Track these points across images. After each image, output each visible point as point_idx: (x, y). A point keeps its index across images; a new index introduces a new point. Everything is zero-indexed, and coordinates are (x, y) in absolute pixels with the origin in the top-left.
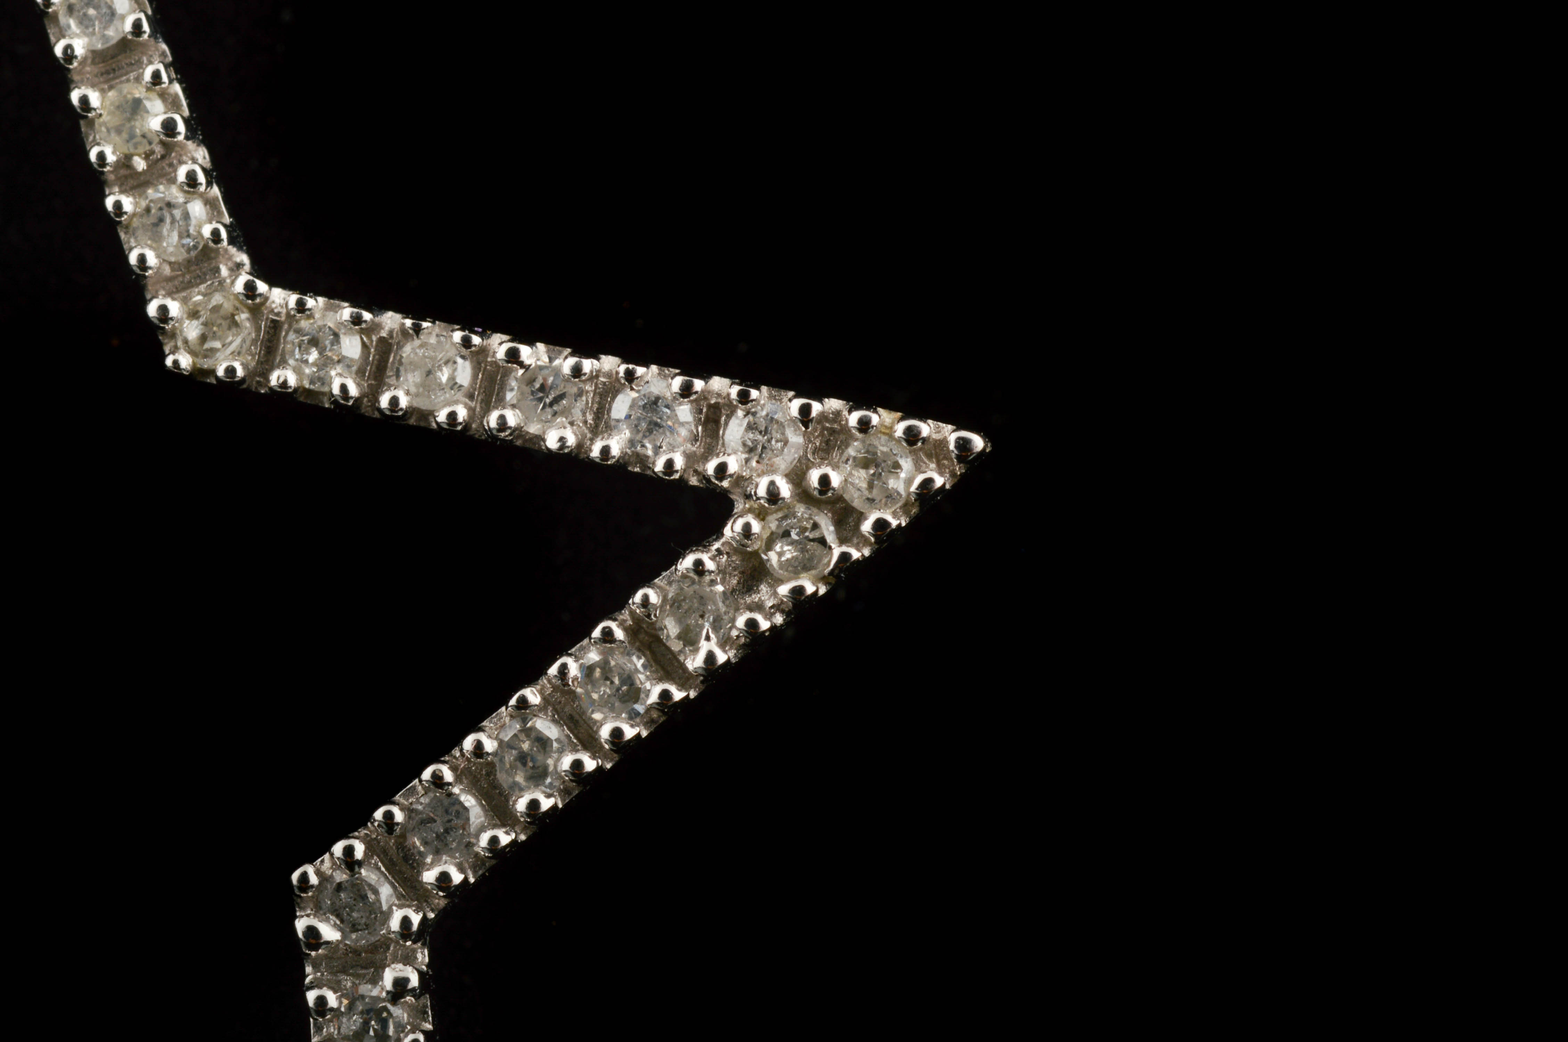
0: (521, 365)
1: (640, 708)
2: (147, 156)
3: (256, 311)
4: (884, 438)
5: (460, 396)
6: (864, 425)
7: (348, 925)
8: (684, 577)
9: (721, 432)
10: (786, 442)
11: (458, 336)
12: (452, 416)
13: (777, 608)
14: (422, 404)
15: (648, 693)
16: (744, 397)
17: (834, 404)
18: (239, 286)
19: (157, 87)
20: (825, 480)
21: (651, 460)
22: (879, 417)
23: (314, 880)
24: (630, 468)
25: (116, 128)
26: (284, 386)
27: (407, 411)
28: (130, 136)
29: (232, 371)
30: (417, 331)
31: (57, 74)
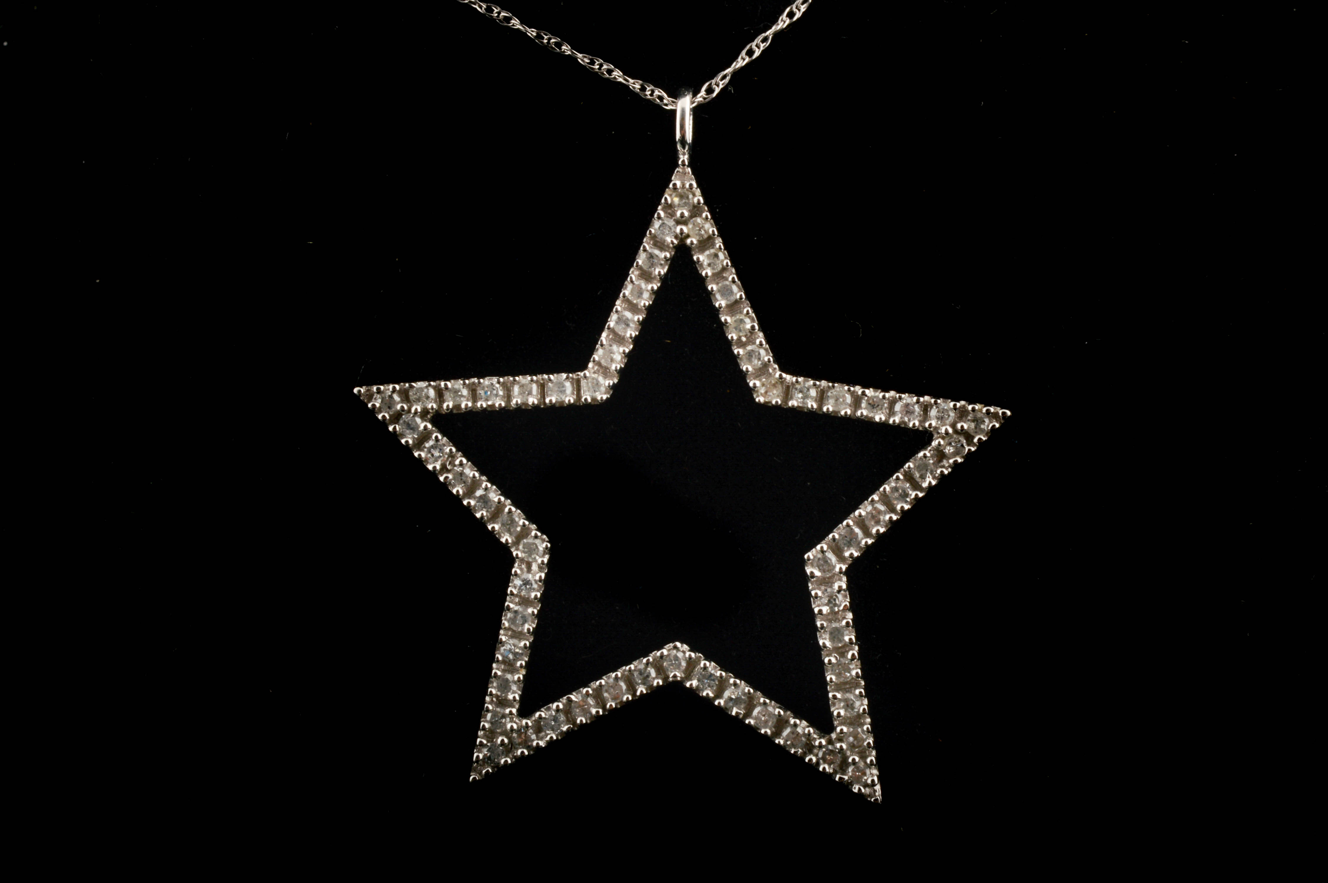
0: (866, 396)
1: (908, 499)
2: (746, 336)
3: (782, 383)
4: (979, 413)
5: (847, 406)
6: (973, 410)
7: (823, 571)
8: (921, 458)
9: (929, 413)
10: (949, 416)
11: (846, 388)
12: (846, 412)
13: (950, 466)
14: (836, 409)
15: (911, 495)
16: (936, 403)
17: (963, 403)
18: (777, 375)
19: (748, 315)
20: (962, 427)
21: (908, 423)
22: (977, 407)
23: (812, 557)
24: (901, 426)
25: (736, 328)
26: (793, 406)
27: (832, 412)
28: (740, 331)
29: (777, 402)
30: (833, 387)
31: (716, 312)
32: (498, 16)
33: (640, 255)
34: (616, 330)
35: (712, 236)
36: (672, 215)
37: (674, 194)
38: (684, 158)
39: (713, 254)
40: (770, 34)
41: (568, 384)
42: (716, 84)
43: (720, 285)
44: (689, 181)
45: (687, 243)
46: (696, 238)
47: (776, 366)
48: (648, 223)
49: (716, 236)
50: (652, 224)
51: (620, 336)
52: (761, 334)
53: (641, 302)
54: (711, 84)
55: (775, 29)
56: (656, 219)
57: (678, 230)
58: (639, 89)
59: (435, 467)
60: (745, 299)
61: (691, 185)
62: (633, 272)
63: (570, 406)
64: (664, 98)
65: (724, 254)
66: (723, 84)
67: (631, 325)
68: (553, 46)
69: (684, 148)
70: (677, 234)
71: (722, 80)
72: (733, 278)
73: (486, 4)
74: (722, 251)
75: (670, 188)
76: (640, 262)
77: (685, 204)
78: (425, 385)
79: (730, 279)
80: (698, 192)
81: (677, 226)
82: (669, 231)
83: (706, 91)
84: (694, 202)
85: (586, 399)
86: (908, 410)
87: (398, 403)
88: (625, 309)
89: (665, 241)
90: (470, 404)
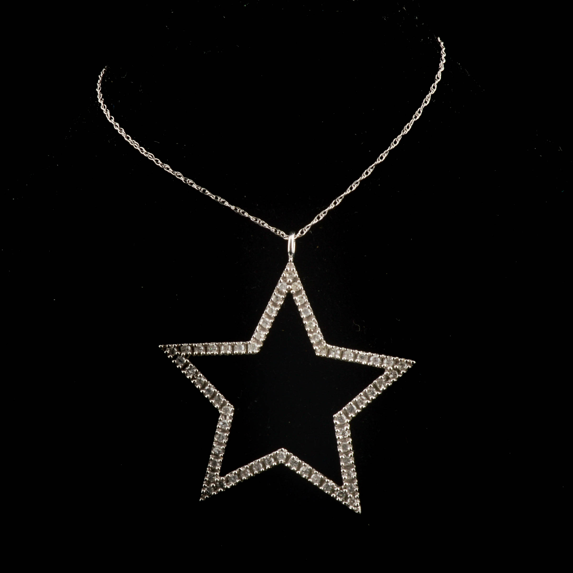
0: (359, 354)
1: (375, 395)
2: (313, 329)
3: (327, 348)
4: (403, 362)
5: (352, 358)
6: (401, 360)
7: (341, 422)
8: (380, 379)
9: (383, 361)
10: (391, 363)
11: (352, 350)
12: (351, 360)
13: (391, 382)
14: (347, 359)
15: (375, 393)
16: (386, 357)
17: (397, 358)
18: (325, 345)
19: (314, 321)
20: (396, 367)
21: (375, 365)
22: (402, 359)
23: (336, 416)
24: (372, 366)
25: (309, 326)
26: (331, 357)
27: (346, 360)
28: (311, 327)
29: (324, 355)
30: (347, 350)
31: (302, 320)
32: (220, 201)
33: (272, 296)
34: (262, 325)
35: (301, 290)
36: (285, 281)
37: (287, 273)
38: (291, 259)
39: (301, 297)
40: (326, 210)
41: (243, 346)
42: (304, 230)
43: (304, 309)
44: (293, 268)
45: (291, 292)
46: (294, 290)
47: (325, 341)
48: (276, 284)
49: (303, 290)
50: (278, 284)
51: (264, 328)
52: (319, 329)
53: (272, 315)
54: (302, 230)
55: (329, 209)
56: (279, 282)
57: (288, 287)
58: (274, 231)
59: (190, 377)
60: (313, 315)
61: (293, 270)
62: (270, 303)
63: (243, 354)
64: (284, 235)
65: (306, 297)
66: (307, 230)
67: (268, 324)
68: (241, 213)
69: (291, 255)
70: (287, 289)
71: (307, 228)
72: (309, 307)
73: (215, 196)
74: (304, 296)
75: (285, 270)
76: (273, 299)
77: (291, 277)
78: (187, 345)
79: (308, 307)
80: (296, 272)
81: (287, 285)
82: (284, 287)
83: (300, 232)
84: (294, 276)
85: (250, 352)
86: (375, 360)
87: (176, 352)
88: (266, 317)
89: (282, 291)
90: (204, 353)
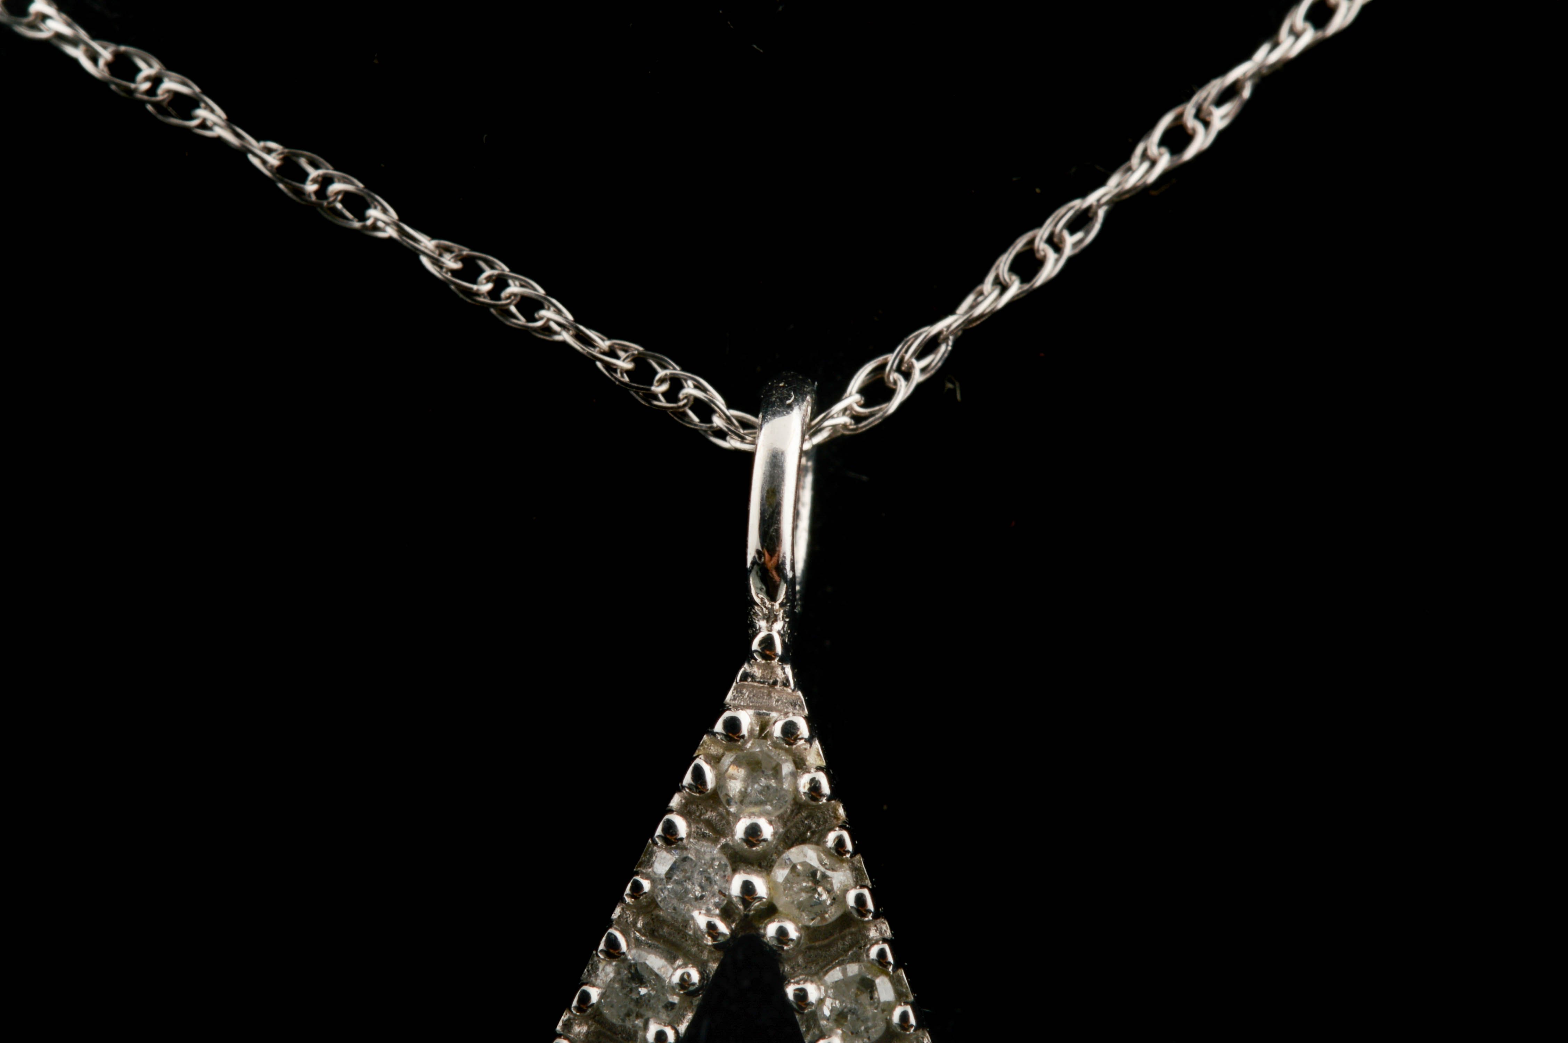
32: (152, 92)
33: (595, 968)
35: (856, 915)
36: (717, 831)
37: (729, 758)
38: (770, 629)
39: (859, 978)
40: (1099, 200)
42: (899, 370)
44: (786, 714)
45: (764, 935)
46: (793, 920)
48: (630, 855)
49: (870, 917)
50: (643, 860)
54: (882, 367)
55: (1118, 185)
56: (660, 843)
57: (735, 888)
58: (628, 372)
61: (790, 730)
62: (568, 1025)
64: (713, 412)
65: (896, 982)
66: (923, 370)
68: (339, 206)
69: (773, 597)
70: (730, 902)
71: (921, 354)
73: (112, 48)
74: (887, 974)
75: (714, 734)
76: (595, 994)
77: (768, 796)
80: (815, 754)
81: (735, 871)
82: (702, 888)
83: (862, 391)
84: (796, 790)
89: (687, 921)
